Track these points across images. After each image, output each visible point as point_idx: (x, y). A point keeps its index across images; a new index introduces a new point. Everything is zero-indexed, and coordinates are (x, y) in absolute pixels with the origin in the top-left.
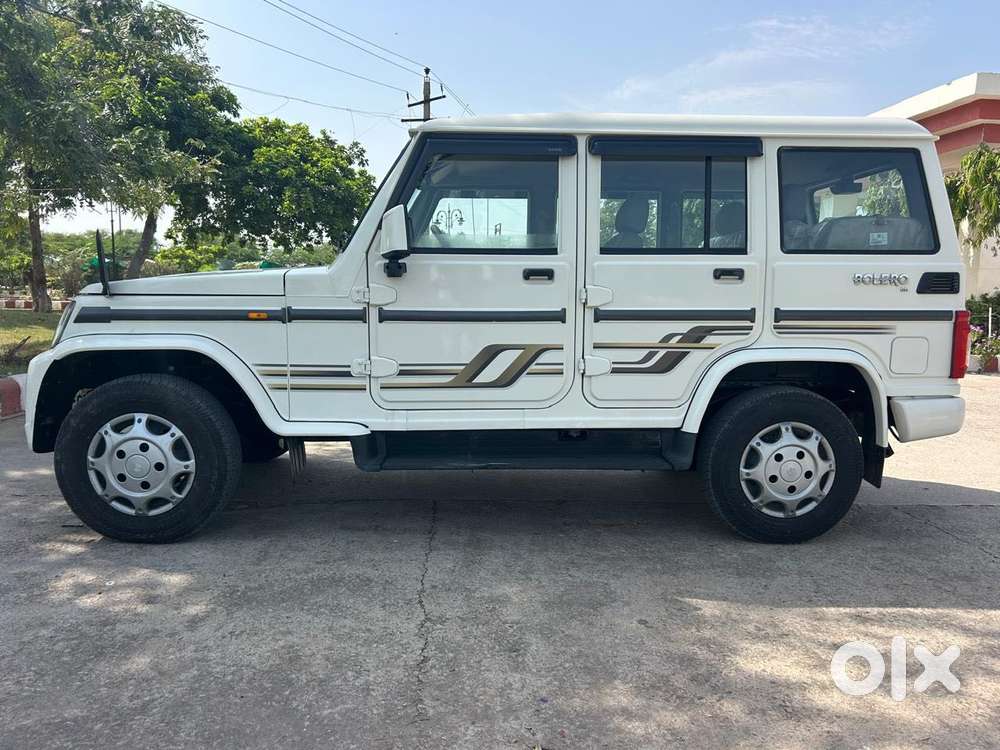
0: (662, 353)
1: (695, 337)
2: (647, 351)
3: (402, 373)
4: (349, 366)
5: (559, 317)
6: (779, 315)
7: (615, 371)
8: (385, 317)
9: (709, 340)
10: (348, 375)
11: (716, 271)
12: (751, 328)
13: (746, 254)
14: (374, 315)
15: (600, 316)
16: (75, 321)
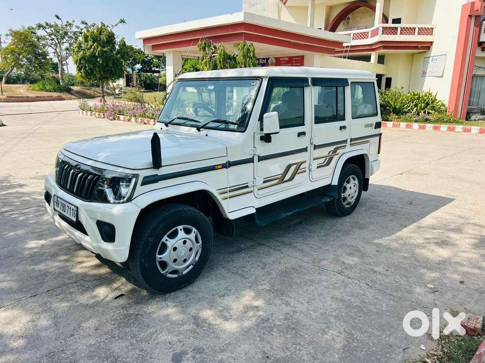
0: (328, 158)
1: (335, 151)
2: (325, 158)
3: (265, 182)
4: (247, 183)
5: (305, 150)
6: (352, 140)
7: (318, 167)
8: (261, 159)
9: (338, 151)
10: (247, 187)
11: (341, 127)
12: (346, 146)
13: (345, 120)
14: (256, 159)
15: (316, 147)
16: (141, 185)
